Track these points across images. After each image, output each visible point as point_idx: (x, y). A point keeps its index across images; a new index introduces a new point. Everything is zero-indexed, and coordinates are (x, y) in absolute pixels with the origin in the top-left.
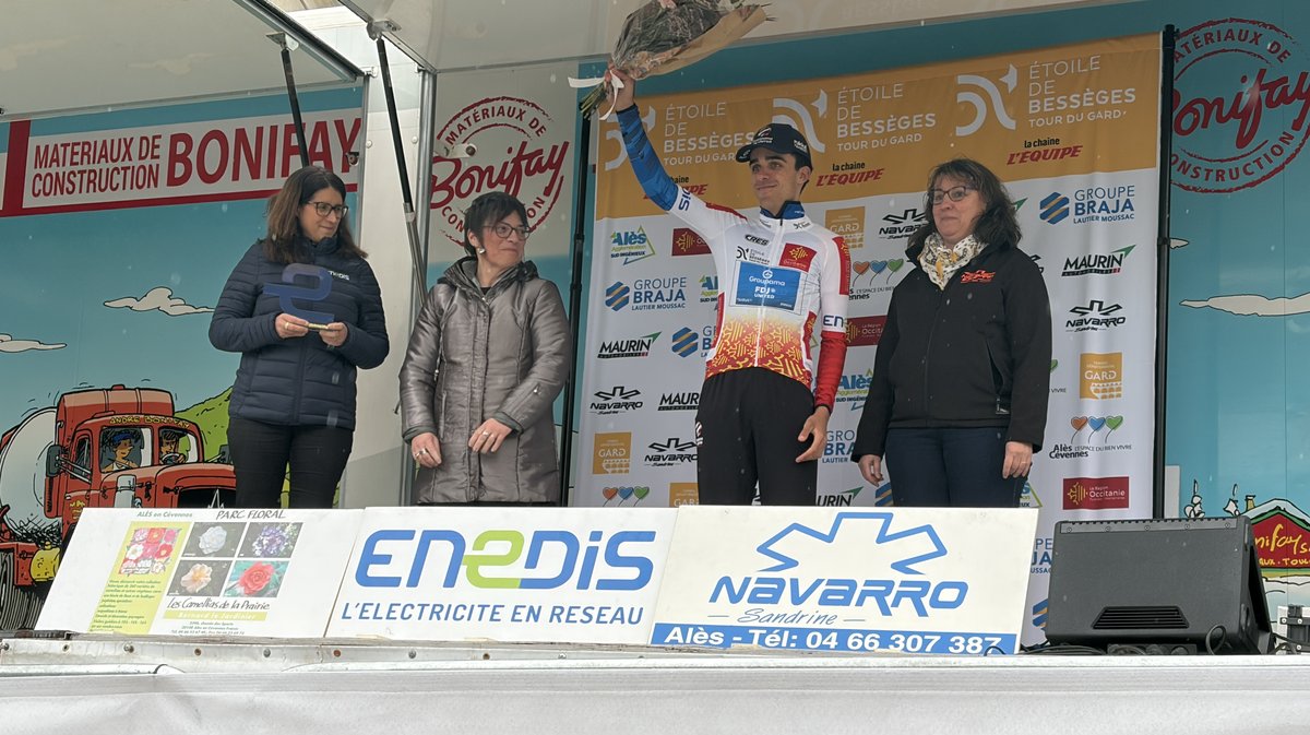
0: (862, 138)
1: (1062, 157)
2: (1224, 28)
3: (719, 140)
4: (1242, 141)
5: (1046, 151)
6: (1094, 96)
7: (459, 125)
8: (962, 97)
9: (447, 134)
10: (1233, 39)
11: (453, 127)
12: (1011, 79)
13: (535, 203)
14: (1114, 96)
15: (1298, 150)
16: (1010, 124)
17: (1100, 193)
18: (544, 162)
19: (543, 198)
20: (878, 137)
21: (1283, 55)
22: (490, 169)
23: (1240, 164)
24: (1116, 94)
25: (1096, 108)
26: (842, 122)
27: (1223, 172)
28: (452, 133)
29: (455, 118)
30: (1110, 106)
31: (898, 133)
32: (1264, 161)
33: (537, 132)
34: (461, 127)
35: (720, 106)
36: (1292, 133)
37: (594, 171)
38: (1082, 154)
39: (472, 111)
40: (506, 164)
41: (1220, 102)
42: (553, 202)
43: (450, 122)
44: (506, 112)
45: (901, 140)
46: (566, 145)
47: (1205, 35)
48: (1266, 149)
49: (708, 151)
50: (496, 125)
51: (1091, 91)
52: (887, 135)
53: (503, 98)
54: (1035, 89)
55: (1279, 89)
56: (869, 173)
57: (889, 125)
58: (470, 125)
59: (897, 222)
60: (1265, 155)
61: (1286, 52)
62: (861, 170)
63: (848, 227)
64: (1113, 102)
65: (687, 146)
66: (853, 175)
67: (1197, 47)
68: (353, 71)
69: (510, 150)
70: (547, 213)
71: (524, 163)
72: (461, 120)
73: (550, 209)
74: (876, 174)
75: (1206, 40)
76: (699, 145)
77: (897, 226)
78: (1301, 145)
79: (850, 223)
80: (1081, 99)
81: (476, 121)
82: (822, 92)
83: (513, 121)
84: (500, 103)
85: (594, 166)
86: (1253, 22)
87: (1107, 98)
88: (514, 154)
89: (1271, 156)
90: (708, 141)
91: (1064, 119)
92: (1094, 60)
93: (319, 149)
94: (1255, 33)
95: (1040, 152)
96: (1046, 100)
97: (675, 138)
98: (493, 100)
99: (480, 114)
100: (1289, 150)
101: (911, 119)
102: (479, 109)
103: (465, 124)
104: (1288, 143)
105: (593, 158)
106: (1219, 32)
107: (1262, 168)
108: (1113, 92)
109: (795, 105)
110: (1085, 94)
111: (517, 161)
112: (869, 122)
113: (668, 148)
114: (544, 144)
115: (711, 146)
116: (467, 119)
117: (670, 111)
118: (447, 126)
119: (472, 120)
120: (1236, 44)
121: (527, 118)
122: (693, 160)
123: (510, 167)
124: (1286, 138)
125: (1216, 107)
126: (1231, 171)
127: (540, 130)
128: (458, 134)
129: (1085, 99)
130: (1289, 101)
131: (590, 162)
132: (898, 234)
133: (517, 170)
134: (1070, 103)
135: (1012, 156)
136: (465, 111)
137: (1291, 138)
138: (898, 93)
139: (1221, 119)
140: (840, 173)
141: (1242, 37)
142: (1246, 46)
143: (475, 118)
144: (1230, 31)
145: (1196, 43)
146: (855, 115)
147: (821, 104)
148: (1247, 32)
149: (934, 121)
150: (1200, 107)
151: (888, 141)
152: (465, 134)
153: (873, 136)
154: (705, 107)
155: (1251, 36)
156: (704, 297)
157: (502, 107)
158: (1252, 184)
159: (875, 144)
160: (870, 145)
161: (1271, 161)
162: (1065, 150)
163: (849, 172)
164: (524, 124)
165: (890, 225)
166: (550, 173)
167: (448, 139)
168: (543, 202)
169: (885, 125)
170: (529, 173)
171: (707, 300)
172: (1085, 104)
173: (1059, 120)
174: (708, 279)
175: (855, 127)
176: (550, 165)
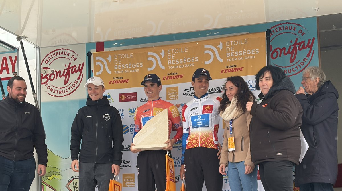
0: (176, 65)
1: (237, 71)
2: (285, 25)
3: (132, 65)
4: (292, 61)
5: (232, 69)
6: (246, 52)
7: (49, 58)
8: (206, 52)
9: (45, 60)
10: (288, 29)
11: (47, 58)
12: (221, 46)
13: (75, 82)
14: (252, 52)
15: (309, 63)
16: (221, 60)
17: (250, 82)
18: (77, 69)
19: (77, 81)
20: (181, 64)
21: (303, 34)
22: (60, 72)
23: (291, 68)
24: (253, 51)
25: (247, 55)
26: (169, 60)
27: (286, 70)
28: (47, 60)
29: (47, 55)
30: (251, 55)
31: (187, 63)
32: (298, 67)
33: (74, 60)
34: (50, 59)
35: (131, 55)
36: (307, 58)
37: (93, 72)
38: (244, 70)
39: (53, 53)
40: (65, 70)
41: (284, 49)
42: (81, 82)
43: (46, 57)
44: (64, 54)
45: (188, 66)
46: (83, 64)
47: (279, 28)
48: (299, 63)
49: (128, 69)
50: (61, 57)
51: (245, 50)
52: (183, 64)
53: (63, 49)
54: (228, 49)
55: (302, 44)
56: (179, 76)
57: (184, 61)
58: (52, 57)
59: (188, 91)
60: (299, 65)
61: (304, 33)
62: (176, 75)
63: (173, 93)
64: (252, 53)
65: (122, 67)
66: (174, 76)
67: (277, 32)
68: (13, 48)
69: (66, 66)
70: (79, 85)
71: (70, 70)
72: (49, 56)
73: (80, 84)
74: (181, 76)
75: (279, 29)
76: (125, 67)
77: (188, 92)
78: (310, 62)
79: (174, 91)
80: (242, 52)
81: (54, 56)
82: (163, 50)
83: (66, 56)
84: (62, 50)
85: (93, 70)
86: (294, 24)
87: (250, 52)
88: (67, 67)
89: (301, 65)
90: (128, 66)
91: (238, 59)
92: (246, 40)
93: (4, 66)
94: (294, 27)
95: (230, 69)
96: (232, 53)
97: (118, 64)
98: (59, 49)
99: (55, 54)
100: (306, 64)
101: (191, 59)
102: (55, 52)
103: (51, 57)
104: (306, 61)
105: (92, 68)
106: (283, 27)
107: (298, 69)
108: (252, 50)
109: (154, 54)
110: (244, 51)
111: (68, 69)
112: (178, 60)
113: (116, 68)
114: (76, 63)
115: (129, 67)
116: (51, 56)
117: (116, 56)
118: (45, 58)
119: (53, 56)
120: (289, 30)
121: (71, 55)
122: (124, 72)
123: (66, 71)
124: (305, 60)
125: (283, 50)
126: (289, 70)
127: (75, 59)
128: (49, 60)
129: (244, 53)
130: (305, 48)
131: (91, 69)
132: (188, 95)
133: (68, 72)
134: (239, 54)
135: (222, 70)
136: (50, 53)
137: (306, 60)
138: (186, 51)
139: (285, 54)
140: (170, 76)
141: (290, 28)
142: (292, 31)
143: (54, 55)
144: (287, 26)
145: (276, 30)
146: (173, 57)
147: (163, 54)
148: (292, 27)
149: (198, 59)
150: (278, 50)
151: (184, 66)
152: (51, 60)
153: (179, 64)
154: (127, 55)
155: (293, 28)
156: (130, 115)
157: (62, 52)
158: (295, 74)
159: (180, 67)
160: (178, 67)
161: (301, 67)
162: (238, 68)
163: (172, 75)
164: (70, 57)
165: (186, 92)
166: (79, 72)
167: (46, 62)
168: (77, 82)
169: (183, 61)
170: (72, 73)
171: (131, 116)
172: (244, 54)
173: (236, 59)
174: (131, 109)
175: (173, 61)
176: (79, 70)
